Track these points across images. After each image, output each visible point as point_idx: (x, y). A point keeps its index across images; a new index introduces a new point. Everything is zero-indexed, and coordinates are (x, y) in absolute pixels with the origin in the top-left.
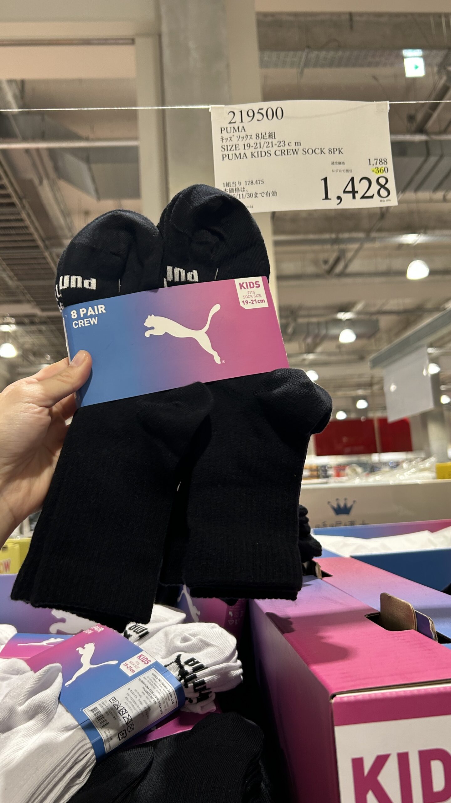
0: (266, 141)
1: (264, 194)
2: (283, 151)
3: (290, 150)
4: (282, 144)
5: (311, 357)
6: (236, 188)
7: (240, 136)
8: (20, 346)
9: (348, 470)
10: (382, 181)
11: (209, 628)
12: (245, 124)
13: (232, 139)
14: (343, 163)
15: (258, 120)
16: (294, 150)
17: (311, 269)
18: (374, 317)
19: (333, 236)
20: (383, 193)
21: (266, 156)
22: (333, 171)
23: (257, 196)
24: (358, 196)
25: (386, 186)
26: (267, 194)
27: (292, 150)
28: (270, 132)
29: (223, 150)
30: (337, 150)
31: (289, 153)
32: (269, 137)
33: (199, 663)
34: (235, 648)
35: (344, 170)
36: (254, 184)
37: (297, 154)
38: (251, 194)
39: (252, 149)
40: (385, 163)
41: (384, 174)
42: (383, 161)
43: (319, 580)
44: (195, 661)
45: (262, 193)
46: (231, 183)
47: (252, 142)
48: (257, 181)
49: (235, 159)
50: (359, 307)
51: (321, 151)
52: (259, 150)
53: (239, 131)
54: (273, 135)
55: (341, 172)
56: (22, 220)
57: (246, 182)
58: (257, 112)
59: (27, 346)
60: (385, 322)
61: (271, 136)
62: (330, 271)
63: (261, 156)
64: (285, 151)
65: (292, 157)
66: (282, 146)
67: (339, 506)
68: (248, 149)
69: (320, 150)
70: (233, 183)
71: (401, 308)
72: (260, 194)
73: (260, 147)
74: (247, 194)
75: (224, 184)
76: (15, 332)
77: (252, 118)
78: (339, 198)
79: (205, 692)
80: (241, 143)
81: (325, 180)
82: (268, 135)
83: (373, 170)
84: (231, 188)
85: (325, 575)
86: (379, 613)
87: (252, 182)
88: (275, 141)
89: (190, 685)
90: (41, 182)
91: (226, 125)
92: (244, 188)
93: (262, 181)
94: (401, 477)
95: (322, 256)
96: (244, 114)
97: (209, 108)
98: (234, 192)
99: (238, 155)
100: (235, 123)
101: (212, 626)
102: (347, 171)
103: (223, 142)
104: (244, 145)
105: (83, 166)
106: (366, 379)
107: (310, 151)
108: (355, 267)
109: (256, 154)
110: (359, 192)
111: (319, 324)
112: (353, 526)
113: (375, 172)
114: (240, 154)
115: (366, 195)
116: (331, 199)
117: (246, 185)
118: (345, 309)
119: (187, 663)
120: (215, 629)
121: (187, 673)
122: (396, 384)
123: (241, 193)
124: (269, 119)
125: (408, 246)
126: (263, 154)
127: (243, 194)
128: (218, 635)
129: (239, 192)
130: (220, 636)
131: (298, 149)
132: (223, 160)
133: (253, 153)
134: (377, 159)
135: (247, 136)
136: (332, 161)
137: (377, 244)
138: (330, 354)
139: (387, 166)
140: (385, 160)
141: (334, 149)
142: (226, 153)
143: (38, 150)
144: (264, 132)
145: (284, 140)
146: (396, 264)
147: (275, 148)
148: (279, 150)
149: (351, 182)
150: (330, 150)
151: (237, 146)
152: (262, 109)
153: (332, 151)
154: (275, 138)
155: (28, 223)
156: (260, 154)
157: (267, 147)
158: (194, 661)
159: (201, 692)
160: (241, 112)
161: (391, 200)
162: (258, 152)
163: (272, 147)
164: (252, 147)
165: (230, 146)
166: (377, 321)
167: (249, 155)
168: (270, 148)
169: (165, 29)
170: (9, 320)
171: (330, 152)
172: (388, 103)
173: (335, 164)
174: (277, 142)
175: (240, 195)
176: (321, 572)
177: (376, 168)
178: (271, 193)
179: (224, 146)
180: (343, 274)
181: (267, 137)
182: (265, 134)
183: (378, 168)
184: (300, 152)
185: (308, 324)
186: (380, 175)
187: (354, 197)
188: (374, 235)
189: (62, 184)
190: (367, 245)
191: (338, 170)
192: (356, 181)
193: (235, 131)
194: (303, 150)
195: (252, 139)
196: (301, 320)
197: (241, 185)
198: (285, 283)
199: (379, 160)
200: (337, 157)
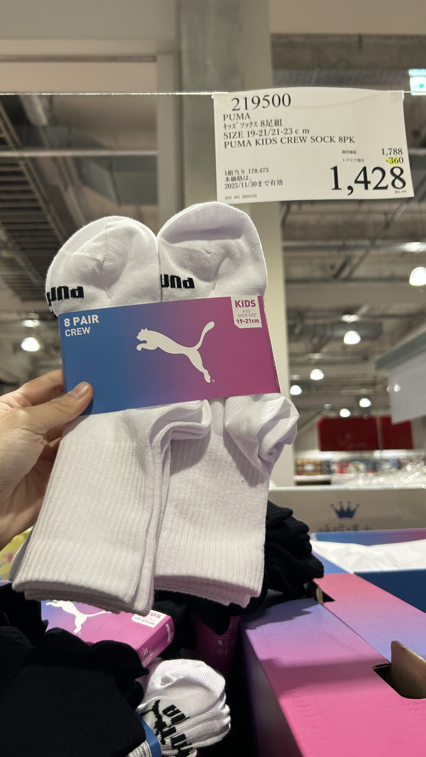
0: (272, 128)
1: (269, 183)
2: (290, 139)
3: (297, 137)
4: (289, 131)
5: (317, 356)
6: (239, 176)
7: (244, 124)
8: (42, 341)
9: (351, 467)
10: (397, 172)
11: (194, 667)
12: (250, 111)
13: (235, 126)
14: (355, 152)
15: (264, 107)
16: (302, 138)
17: (318, 274)
18: (378, 321)
19: (340, 243)
20: (398, 183)
21: (272, 143)
22: (344, 160)
23: (261, 185)
24: (371, 186)
25: (401, 177)
26: (272, 183)
27: (300, 138)
28: (276, 120)
29: (226, 137)
30: (348, 138)
31: (296, 141)
32: (275, 124)
33: (180, 712)
34: (223, 691)
35: (355, 160)
36: (258, 173)
37: (305, 141)
38: (255, 183)
39: (257, 137)
40: (400, 153)
41: (399, 165)
42: (398, 151)
43: (319, 606)
44: (175, 709)
45: (266, 182)
46: (234, 172)
47: (257, 130)
48: (261, 169)
49: (238, 147)
50: (364, 310)
51: (331, 139)
52: (264, 137)
53: (243, 118)
54: (280, 123)
55: (352, 161)
56: (47, 223)
57: (249, 170)
58: (263, 99)
59: (50, 341)
60: (388, 325)
61: (277, 123)
62: (336, 276)
63: (266, 144)
64: (291, 138)
65: (299, 144)
66: (288, 134)
67: (342, 509)
68: (252, 137)
69: (329, 138)
70: (236, 171)
71: (404, 312)
72: (264, 182)
73: (265, 135)
74: (251, 183)
75: (226, 172)
76: (38, 328)
77: (257, 104)
78: (350, 188)
79: (185, 748)
80: (245, 131)
81: (335, 169)
82: (274, 122)
83: (387, 160)
84: (233, 176)
85: (327, 599)
86: (390, 664)
87: (256, 170)
88: (281, 129)
89: (168, 740)
90: (66, 188)
91: (229, 111)
92: (247, 177)
93: (266, 170)
94: (405, 481)
95: (329, 262)
96: (249, 102)
97: (211, 95)
98: (236, 181)
99: (241, 142)
100: (239, 110)
101: (197, 664)
102: (359, 160)
103: (226, 129)
104: (248, 132)
105: (106, 174)
106: (369, 379)
107: (319, 139)
108: (360, 272)
109: (261, 142)
110: (371, 182)
111: (324, 326)
112: (356, 531)
113: (389, 162)
114: (244, 142)
115: (380, 186)
116: (341, 189)
117: (250, 173)
118: (350, 312)
119: (165, 712)
120: (200, 669)
121: (164, 725)
122: (400, 384)
123: (244, 182)
124: (275, 105)
125: (412, 254)
126: (269, 141)
127: (246, 183)
128: (204, 677)
129: (242, 180)
130: (206, 678)
131: (306, 137)
132: (225, 147)
133: (258, 141)
134: (391, 149)
135: (251, 123)
136: (343, 150)
137: (382, 252)
138: (334, 354)
139: (402, 156)
140: (400, 150)
141: (344, 138)
142: (229, 140)
143: (64, 159)
144: (270, 119)
145: (291, 127)
146: (399, 271)
147: (282, 135)
148: (285, 138)
149: (362, 173)
150: (341, 138)
151: (241, 133)
152: (268, 96)
153: (343, 139)
154: (281, 125)
155: (53, 225)
156: (265, 142)
157: (273, 134)
158: (173, 710)
159: (181, 749)
160: (246, 99)
161: (407, 191)
162: (263, 140)
163: (278, 134)
164: (257, 134)
165: (233, 133)
166: (380, 324)
167: (253, 143)
168: (276, 136)
169: (185, 47)
170: (33, 315)
171: (341, 141)
172: (403, 92)
173: (345, 152)
174: (283, 129)
175: (242, 183)
176: (321, 594)
177: (390, 158)
178: (276, 182)
179: (227, 133)
180: (348, 279)
181: (273, 124)
182: (270, 121)
183: (392, 158)
184: (309, 140)
185: (315, 326)
186: (394, 165)
187: (366, 188)
188: (379, 242)
189: (87, 191)
190: (373, 252)
191: (349, 159)
192: (369, 171)
193: (238, 118)
194: (311, 138)
195: (257, 126)
196: (308, 322)
197: (244, 174)
198: (294, 287)
199: (394, 150)
200: (348, 146)
